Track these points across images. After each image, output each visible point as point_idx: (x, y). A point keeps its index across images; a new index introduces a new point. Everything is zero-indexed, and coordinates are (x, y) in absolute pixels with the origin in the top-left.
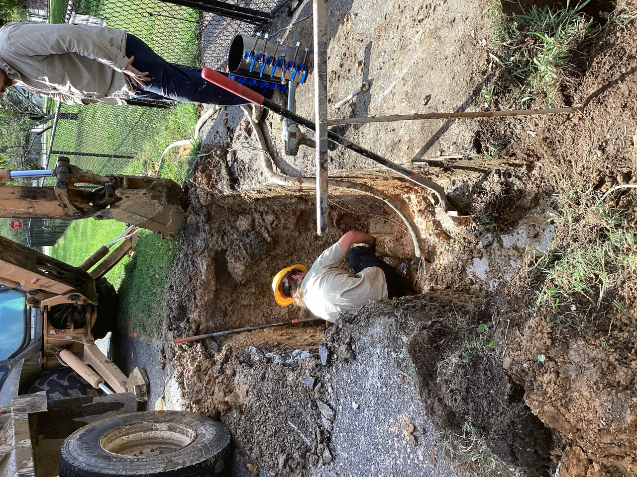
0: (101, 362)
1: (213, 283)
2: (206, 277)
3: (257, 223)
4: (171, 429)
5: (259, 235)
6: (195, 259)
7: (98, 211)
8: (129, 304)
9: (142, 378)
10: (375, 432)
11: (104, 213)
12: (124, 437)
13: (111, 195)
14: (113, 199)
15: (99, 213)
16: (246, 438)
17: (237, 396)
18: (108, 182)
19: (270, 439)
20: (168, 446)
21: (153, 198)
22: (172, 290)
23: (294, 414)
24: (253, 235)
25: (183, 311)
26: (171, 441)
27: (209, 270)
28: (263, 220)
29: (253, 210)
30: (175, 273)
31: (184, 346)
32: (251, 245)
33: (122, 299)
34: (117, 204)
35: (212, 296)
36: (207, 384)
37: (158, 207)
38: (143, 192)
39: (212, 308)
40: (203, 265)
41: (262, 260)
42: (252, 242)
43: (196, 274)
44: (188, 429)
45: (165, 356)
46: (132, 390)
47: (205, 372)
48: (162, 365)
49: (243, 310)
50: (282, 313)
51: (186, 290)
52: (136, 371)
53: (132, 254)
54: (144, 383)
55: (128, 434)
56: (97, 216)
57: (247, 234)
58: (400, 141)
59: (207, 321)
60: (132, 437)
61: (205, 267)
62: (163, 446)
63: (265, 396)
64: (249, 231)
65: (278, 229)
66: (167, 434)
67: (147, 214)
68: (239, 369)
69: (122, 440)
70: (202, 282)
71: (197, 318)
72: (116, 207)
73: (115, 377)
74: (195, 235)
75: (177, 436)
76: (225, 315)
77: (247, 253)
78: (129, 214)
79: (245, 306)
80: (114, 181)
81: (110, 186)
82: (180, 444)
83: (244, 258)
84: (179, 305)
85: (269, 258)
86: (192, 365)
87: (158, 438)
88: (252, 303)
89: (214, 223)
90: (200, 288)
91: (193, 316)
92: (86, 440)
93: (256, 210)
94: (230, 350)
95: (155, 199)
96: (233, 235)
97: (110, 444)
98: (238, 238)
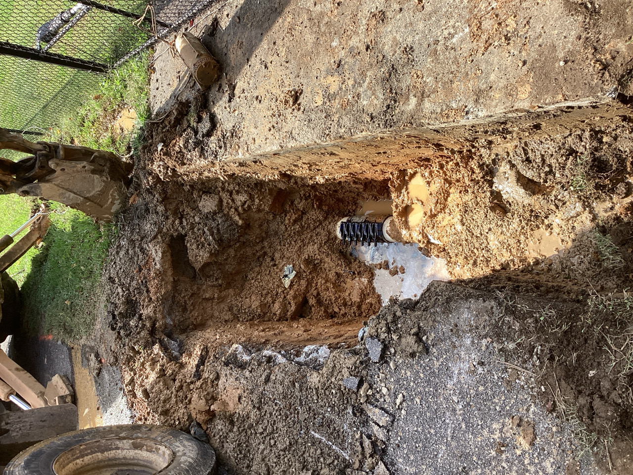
0: (10, 370)
1: (170, 273)
2: (162, 266)
3: (225, 204)
4: (136, 446)
5: (227, 217)
6: (145, 246)
7: (24, 185)
8: (40, 302)
9: (64, 387)
10: (466, 440)
11: (32, 188)
12: (78, 461)
13: (42, 167)
14: (44, 172)
15: (25, 188)
16: (241, 453)
17: (225, 404)
18: (41, 150)
19: (282, 453)
20: (131, 468)
21: (93, 172)
22: (113, 282)
23: (323, 423)
24: (221, 217)
25: (132, 306)
26: (136, 461)
27: (165, 258)
28: (233, 200)
29: (220, 189)
30: (115, 263)
31: (136, 348)
32: (218, 230)
33: (29, 297)
34: (48, 178)
35: (169, 287)
36: (177, 391)
37: (97, 183)
38: (83, 165)
39: (171, 302)
40: (156, 252)
41: (230, 246)
42: (220, 226)
43: (147, 263)
44: (159, 446)
45: (101, 360)
46: (52, 401)
47: (172, 377)
48: (96, 371)
49: (204, 304)
50: (253, 307)
51: (135, 282)
52: (56, 380)
53: (40, 245)
54: (67, 392)
55: (82, 456)
56: (23, 192)
57: (212, 217)
58: (491, 87)
59: (164, 317)
60: (87, 459)
61: (160, 254)
62: (125, 468)
63: (270, 403)
64: (215, 213)
65: (250, 212)
66: (131, 454)
67: (83, 192)
68: (224, 371)
69: (76, 464)
70: (158, 272)
71: (152, 314)
72: (48, 181)
73: (30, 387)
74: (142, 217)
75: (143, 454)
76: (185, 309)
77: (214, 239)
78: (61, 191)
79: (207, 300)
80: (48, 150)
81: (43, 155)
82: (148, 464)
83: (209, 245)
84: (127, 299)
85: (238, 244)
86: (153, 370)
87: (119, 459)
88: (216, 296)
89: (170, 203)
90: (154, 279)
91: (147, 311)
92: (35, 468)
93: (223, 189)
94: (206, 350)
95: (96, 174)
96: (194, 217)
97: (63, 470)
98: (201, 221)
